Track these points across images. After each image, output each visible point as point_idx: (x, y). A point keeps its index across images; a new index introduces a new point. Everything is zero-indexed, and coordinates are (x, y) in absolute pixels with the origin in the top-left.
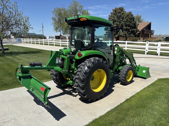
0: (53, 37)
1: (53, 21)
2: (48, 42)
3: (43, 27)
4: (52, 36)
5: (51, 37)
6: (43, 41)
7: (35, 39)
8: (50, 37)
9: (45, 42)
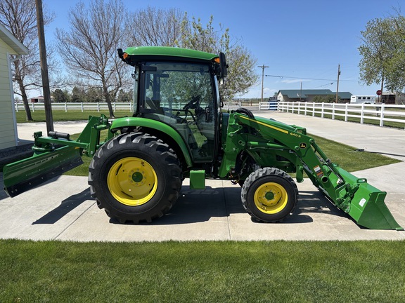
0: (369, 98)
1: (362, 57)
2: (344, 112)
3: (339, 73)
4: (367, 96)
5: (364, 98)
6: (333, 109)
7: (314, 103)
8: (360, 98)
9: (336, 112)
